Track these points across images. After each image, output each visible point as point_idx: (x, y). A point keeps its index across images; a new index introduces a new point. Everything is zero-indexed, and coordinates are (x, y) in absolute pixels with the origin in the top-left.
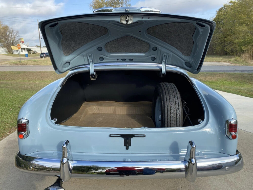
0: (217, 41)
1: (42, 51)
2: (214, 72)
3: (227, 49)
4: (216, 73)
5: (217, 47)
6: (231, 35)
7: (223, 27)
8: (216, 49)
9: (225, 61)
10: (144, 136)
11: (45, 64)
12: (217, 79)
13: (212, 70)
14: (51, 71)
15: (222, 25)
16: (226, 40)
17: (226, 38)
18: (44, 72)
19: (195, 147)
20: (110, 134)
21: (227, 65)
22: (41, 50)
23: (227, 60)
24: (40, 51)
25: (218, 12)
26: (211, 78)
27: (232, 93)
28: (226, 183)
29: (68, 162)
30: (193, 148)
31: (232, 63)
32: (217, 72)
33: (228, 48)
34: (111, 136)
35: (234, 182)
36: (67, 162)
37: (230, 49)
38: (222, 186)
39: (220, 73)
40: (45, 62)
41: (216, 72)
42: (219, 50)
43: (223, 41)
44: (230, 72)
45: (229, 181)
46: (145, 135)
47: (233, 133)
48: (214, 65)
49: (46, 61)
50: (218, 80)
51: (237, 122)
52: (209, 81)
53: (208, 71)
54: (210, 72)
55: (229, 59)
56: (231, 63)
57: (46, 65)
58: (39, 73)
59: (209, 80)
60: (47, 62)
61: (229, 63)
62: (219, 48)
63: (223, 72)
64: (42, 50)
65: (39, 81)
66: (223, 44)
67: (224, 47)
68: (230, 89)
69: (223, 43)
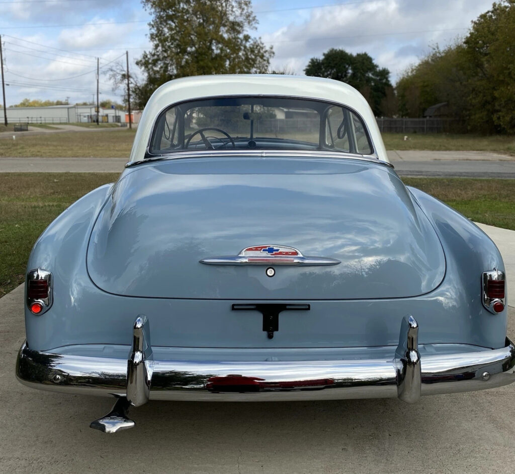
0: (474, 98)
1: (8, 119)
2: (465, 177)
3: (499, 118)
4: (473, 180)
5: (475, 115)
6: (508, 84)
7: (488, 61)
8: (473, 117)
9: (495, 151)
10: (308, 308)
11: (20, 153)
12: (475, 195)
13: (461, 173)
14: (39, 173)
15: (486, 57)
16: (496, 94)
17: (496, 90)
18: (20, 175)
19: (417, 326)
20: (233, 304)
21: (501, 160)
22: (5, 116)
23: (502, 147)
24: (4, 119)
25: (475, 23)
26: (459, 191)
27: (509, 229)
28: (490, 425)
29: (144, 363)
30: (413, 327)
31: (512, 154)
32: (474, 178)
33: (503, 117)
34: (235, 307)
35: (508, 422)
36: (142, 362)
37: (508, 118)
38: (482, 431)
39: (484, 180)
40: (19, 147)
41: (472, 178)
42: (479, 120)
43: (489, 98)
44: (508, 177)
45: (498, 419)
46: (309, 306)
47: (497, 299)
48: (467, 160)
49: (22, 145)
50: (477, 198)
51: (503, 276)
52: (455, 200)
53: (453, 175)
54: (458, 177)
55: (507, 146)
56: (512, 156)
57: (20, 155)
58: (6, 176)
59: (455, 198)
60: (22, 148)
61: (505, 153)
62: (478, 117)
63: (491, 177)
64: (7, 116)
65: (6, 198)
66: (489, 107)
67: (492, 113)
68: (505, 219)
69: (489, 103)
